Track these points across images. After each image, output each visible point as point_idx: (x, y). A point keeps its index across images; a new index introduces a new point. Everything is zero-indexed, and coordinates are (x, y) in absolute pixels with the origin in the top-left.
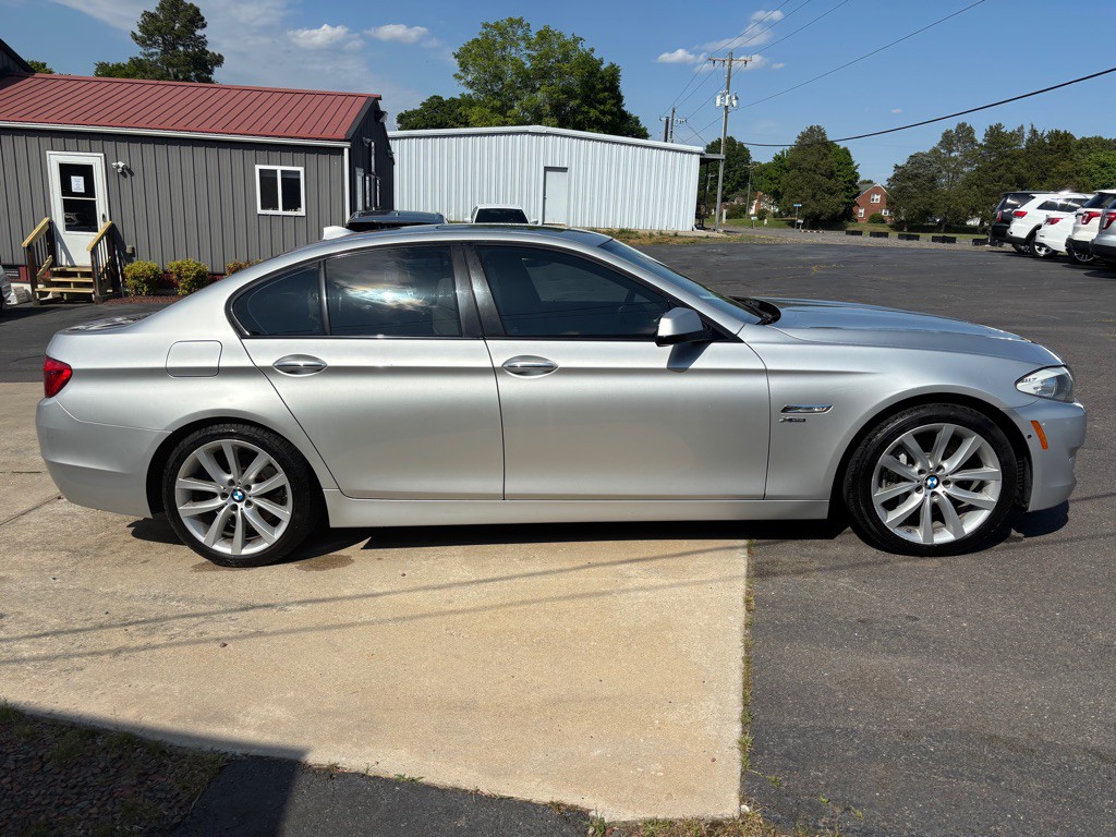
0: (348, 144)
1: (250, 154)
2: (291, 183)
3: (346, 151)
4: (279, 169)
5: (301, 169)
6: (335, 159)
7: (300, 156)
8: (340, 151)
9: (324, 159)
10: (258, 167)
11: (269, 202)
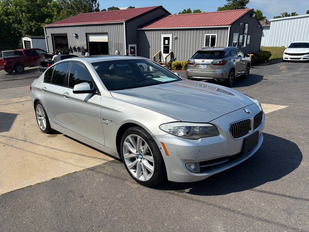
0: (230, 26)
1: (204, 31)
2: (213, 39)
3: (229, 28)
4: (211, 35)
5: (216, 35)
6: (226, 31)
7: (216, 31)
8: (227, 28)
9: (223, 31)
10: (206, 35)
11: (207, 44)
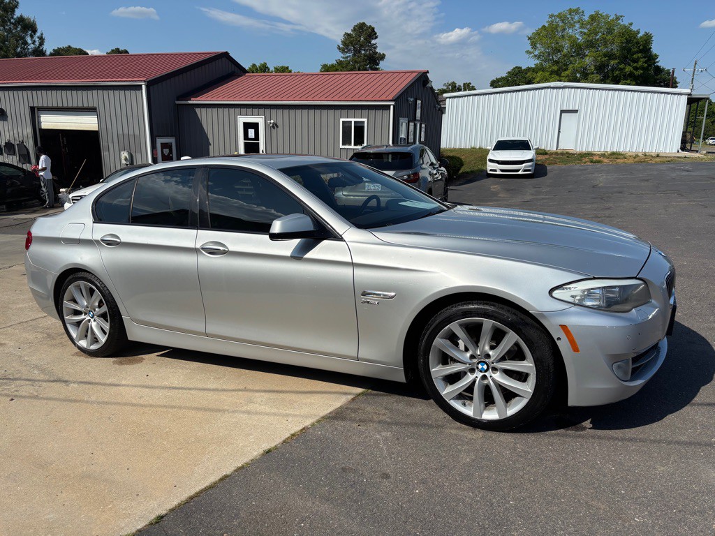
0: (393, 103)
1: (338, 112)
2: (359, 129)
3: (392, 107)
4: (353, 120)
5: (365, 120)
6: (385, 112)
7: (365, 112)
8: (388, 107)
9: (379, 113)
10: (342, 120)
11: (346, 140)
